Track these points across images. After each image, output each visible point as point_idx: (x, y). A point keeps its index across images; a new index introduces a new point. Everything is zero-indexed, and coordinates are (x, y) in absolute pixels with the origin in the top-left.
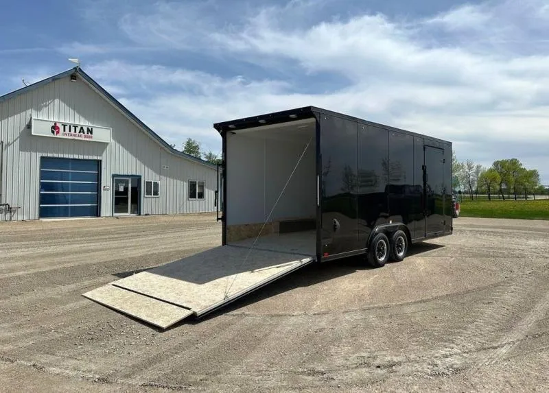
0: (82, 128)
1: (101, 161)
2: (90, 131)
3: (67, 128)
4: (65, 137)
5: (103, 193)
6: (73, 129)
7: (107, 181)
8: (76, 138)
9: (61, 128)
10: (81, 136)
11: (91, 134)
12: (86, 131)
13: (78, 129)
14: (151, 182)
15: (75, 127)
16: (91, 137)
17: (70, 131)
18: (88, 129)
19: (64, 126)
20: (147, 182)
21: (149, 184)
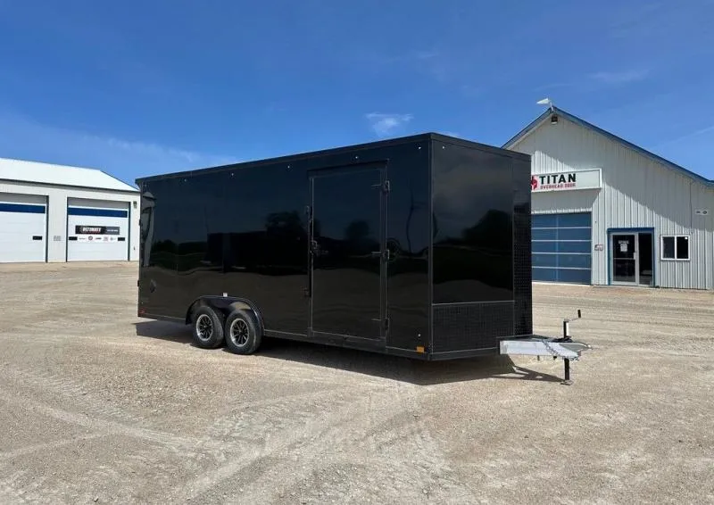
0: (562, 176)
1: (590, 213)
2: (572, 178)
3: (546, 180)
4: (544, 190)
5: (594, 254)
6: (552, 179)
7: (599, 238)
8: (555, 189)
9: (539, 180)
10: (562, 186)
11: (574, 181)
12: (567, 180)
13: (558, 179)
14: (673, 238)
15: (555, 176)
16: (574, 185)
17: (548, 182)
18: (570, 175)
19: (542, 178)
20: (665, 239)
21: (668, 241)
